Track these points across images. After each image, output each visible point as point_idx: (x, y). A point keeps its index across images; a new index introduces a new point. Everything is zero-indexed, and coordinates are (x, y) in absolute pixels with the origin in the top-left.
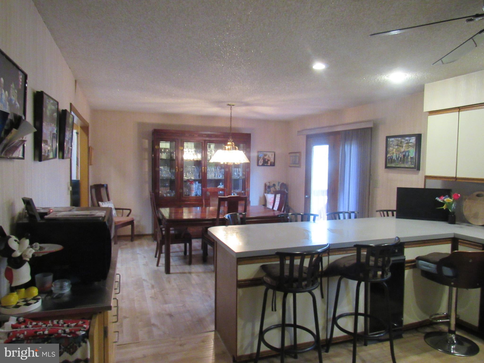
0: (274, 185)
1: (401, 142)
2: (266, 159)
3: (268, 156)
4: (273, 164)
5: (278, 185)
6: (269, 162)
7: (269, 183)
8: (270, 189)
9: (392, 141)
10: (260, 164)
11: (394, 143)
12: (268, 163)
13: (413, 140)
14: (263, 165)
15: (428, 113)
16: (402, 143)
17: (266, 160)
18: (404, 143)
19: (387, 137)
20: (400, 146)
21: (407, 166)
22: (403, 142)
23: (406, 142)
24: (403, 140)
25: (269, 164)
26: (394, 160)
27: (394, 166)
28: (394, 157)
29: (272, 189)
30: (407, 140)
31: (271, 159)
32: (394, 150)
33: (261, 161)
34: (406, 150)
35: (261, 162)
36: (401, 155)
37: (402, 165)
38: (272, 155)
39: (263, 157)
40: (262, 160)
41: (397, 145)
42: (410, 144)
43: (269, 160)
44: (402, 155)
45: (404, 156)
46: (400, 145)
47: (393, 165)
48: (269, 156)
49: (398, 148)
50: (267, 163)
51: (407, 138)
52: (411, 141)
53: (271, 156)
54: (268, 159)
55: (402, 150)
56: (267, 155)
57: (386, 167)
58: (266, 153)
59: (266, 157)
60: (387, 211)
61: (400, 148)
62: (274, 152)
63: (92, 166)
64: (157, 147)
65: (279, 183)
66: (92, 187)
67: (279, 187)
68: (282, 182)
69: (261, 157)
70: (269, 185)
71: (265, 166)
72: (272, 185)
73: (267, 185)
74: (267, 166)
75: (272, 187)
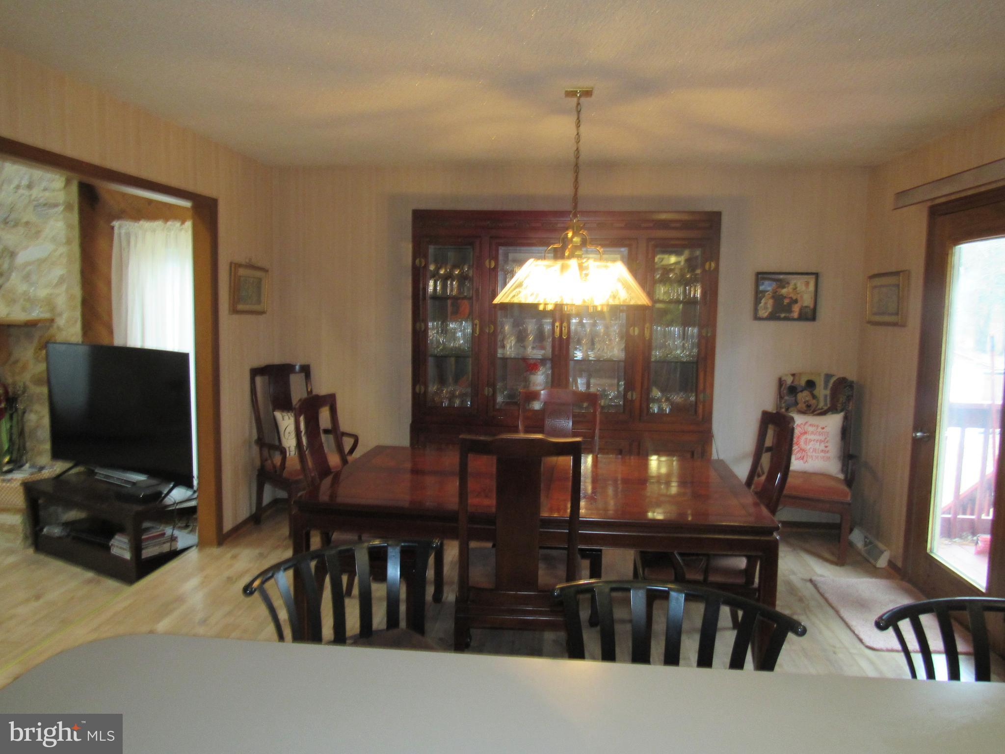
0: (811, 384)
2: (783, 297)
3: (791, 286)
4: (810, 315)
5: (826, 387)
6: (796, 309)
7: (792, 378)
8: (796, 397)
10: (763, 313)
12: (793, 309)
14: (773, 317)
17: (786, 301)
25: (795, 315)
29: (803, 397)
31: (801, 297)
33: (766, 303)
35: (766, 308)
38: (807, 284)
39: (775, 292)
40: (771, 302)
43: (796, 301)
48: (795, 289)
50: (788, 309)
54: (791, 298)
56: (789, 283)
58: (786, 276)
59: (784, 291)
62: (817, 275)
63: (264, 315)
64: (420, 261)
65: (828, 377)
66: (256, 372)
67: (828, 392)
68: (842, 376)
69: (768, 291)
70: (793, 382)
71: (779, 319)
72: (803, 383)
73: (786, 384)
74: (786, 319)
75: (802, 391)
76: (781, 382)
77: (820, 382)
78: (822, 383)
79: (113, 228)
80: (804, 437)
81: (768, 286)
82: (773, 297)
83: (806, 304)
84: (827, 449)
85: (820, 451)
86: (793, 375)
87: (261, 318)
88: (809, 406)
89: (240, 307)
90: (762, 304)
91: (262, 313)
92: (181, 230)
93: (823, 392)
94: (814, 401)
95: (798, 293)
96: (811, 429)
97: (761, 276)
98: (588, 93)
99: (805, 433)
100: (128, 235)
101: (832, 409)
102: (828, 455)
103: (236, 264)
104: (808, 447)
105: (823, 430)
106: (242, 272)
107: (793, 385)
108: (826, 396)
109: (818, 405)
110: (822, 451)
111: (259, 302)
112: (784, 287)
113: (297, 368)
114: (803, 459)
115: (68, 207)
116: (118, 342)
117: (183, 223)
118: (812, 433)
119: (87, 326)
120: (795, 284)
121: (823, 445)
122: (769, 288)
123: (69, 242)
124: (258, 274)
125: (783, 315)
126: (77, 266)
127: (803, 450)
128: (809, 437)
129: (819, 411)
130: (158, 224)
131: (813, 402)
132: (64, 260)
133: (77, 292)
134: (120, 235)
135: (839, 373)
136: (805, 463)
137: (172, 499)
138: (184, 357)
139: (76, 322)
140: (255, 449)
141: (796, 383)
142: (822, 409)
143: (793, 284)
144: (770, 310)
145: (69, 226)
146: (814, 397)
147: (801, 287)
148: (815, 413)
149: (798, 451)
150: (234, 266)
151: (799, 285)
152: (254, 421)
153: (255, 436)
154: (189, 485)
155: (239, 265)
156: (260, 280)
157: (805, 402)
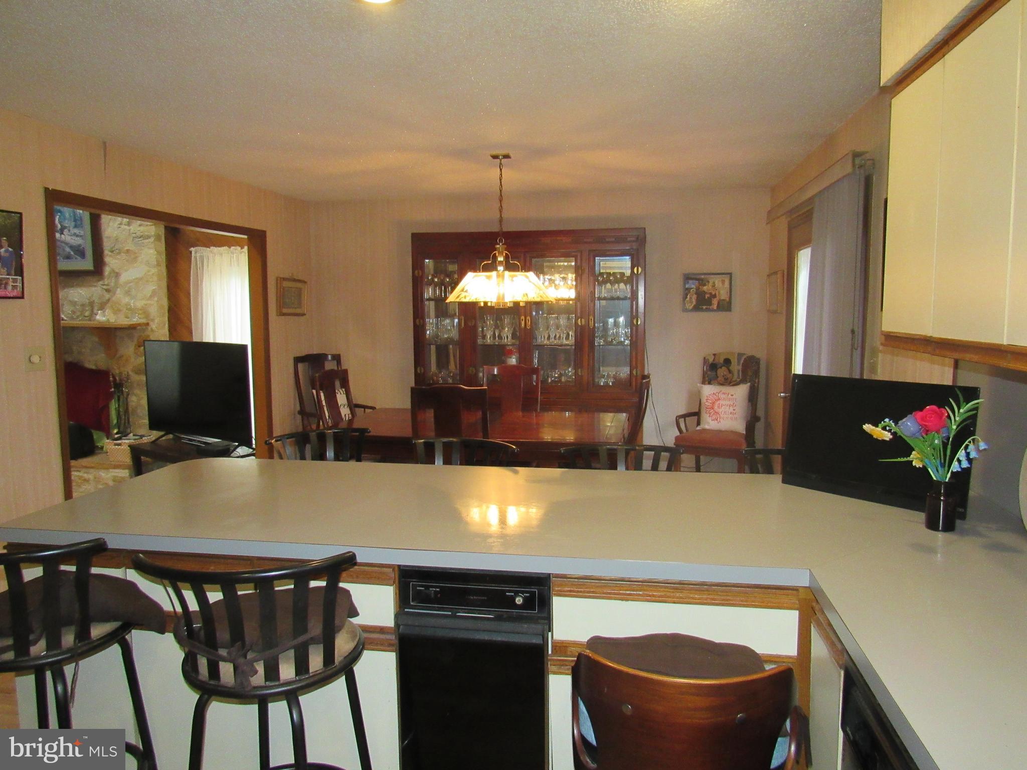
0: (727, 362)
2: (705, 293)
3: (711, 284)
4: (725, 306)
5: (738, 364)
6: (715, 302)
7: (713, 357)
8: (716, 372)
10: (690, 306)
12: (713, 302)
14: (697, 308)
17: (707, 296)
25: (715, 307)
29: (722, 372)
31: (719, 292)
33: (691, 298)
35: (691, 302)
38: (723, 282)
39: (698, 289)
40: (695, 297)
43: (715, 296)
48: (714, 286)
50: (709, 303)
53: (721, 285)
54: (711, 294)
56: (709, 282)
58: (706, 276)
59: (705, 288)
62: (730, 274)
63: (304, 316)
64: (419, 272)
65: (740, 355)
66: (298, 360)
67: (740, 367)
68: (750, 354)
69: (692, 288)
70: (714, 360)
71: (702, 310)
72: (722, 361)
73: (709, 362)
74: (708, 310)
75: (721, 368)
76: (705, 360)
77: (734, 361)
78: (736, 360)
79: (191, 252)
80: (718, 402)
81: (692, 285)
82: (696, 293)
83: (722, 298)
84: (735, 412)
85: (729, 413)
86: (714, 355)
87: (302, 318)
88: (726, 379)
89: (285, 311)
90: (688, 299)
91: (303, 315)
92: (241, 253)
93: (736, 367)
94: (731, 375)
95: (716, 290)
96: (722, 396)
97: (687, 278)
98: (507, 157)
99: (719, 399)
100: (202, 258)
101: (743, 381)
102: (736, 416)
103: (281, 278)
104: (721, 410)
105: (733, 397)
106: (286, 284)
107: (714, 362)
108: (739, 371)
109: (733, 378)
110: (731, 413)
111: (300, 305)
112: (705, 285)
113: (330, 357)
114: (717, 420)
115: (158, 238)
116: (196, 339)
117: (242, 248)
118: (724, 399)
119: (172, 329)
120: (714, 283)
121: (731, 408)
122: (693, 286)
123: (158, 265)
124: (299, 285)
125: (704, 307)
126: (164, 284)
127: (717, 413)
128: (721, 402)
129: (733, 383)
130: (224, 249)
131: (729, 376)
132: (155, 278)
133: (165, 302)
134: (196, 258)
135: (749, 352)
136: (718, 423)
137: (238, 454)
138: (244, 347)
139: (165, 325)
140: (299, 417)
141: (716, 361)
142: (736, 381)
143: (712, 282)
144: (694, 303)
145: (159, 253)
146: (730, 371)
147: (718, 284)
148: (731, 384)
149: (714, 414)
150: (280, 280)
151: (716, 282)
152: (297, 399)
153: (298, 408)
154: (249, 445)
155: (284, 279)
156: (300, 290)
157: (723, 376)
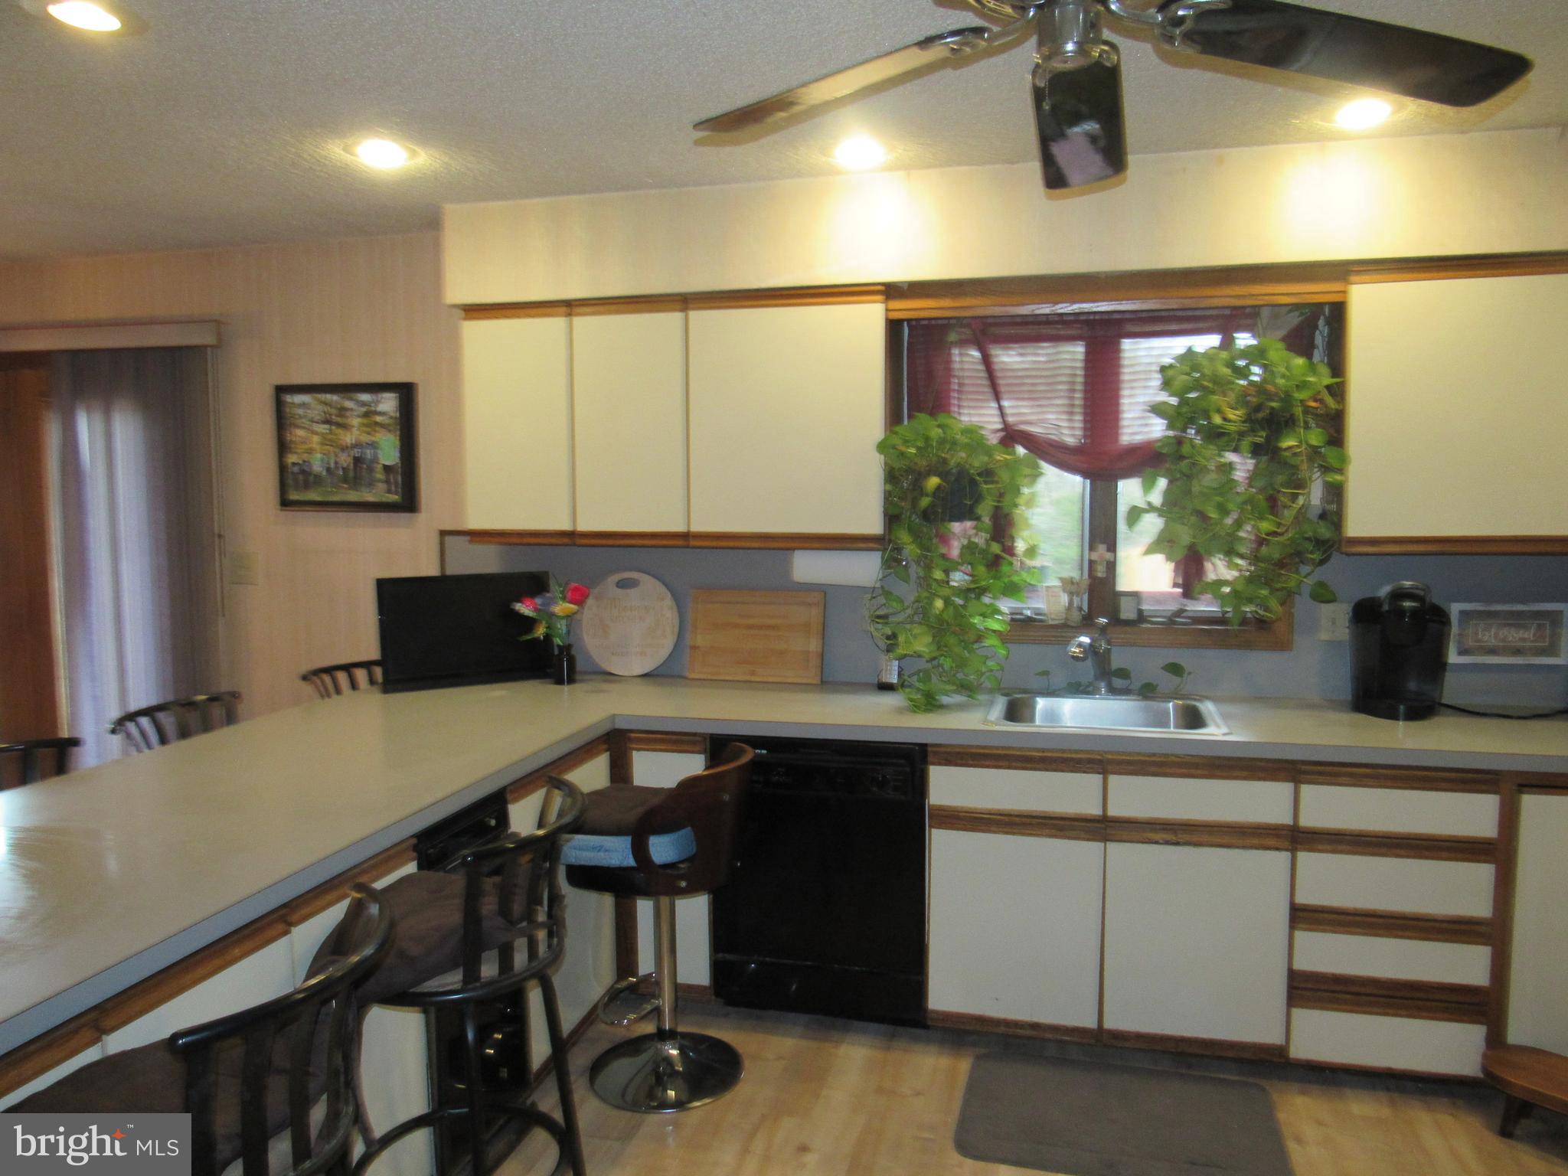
1: (342, 411)
9: (303, 405)
11: (311, 413)
13: (388, 403)
15: (462, 314)
16: (348, 414)
18: (355, 413)
19: (281, 390)
20: (339, 425)
21: (369, 497)
22: (352, 410)
23: (364, 409)
24: (349, 404)
26: (318, 477)
27: (319, 499)
28: (317, 467)
30: (363, 404)
32: (316, 439)
34: (365, 438)
36: (345, 460)
37: (353, 496)
41: (327, 422)
42: (379, 419)
44: (350, 460)
45: (357, 460)
46: (335, 421)
47: (313, 496)
49: (330, 430)
51: (365, 397)
52: (381, 408)
55: (348, 438)
57: (285, 503)
60: (348, 668)
61: (340, 431)
